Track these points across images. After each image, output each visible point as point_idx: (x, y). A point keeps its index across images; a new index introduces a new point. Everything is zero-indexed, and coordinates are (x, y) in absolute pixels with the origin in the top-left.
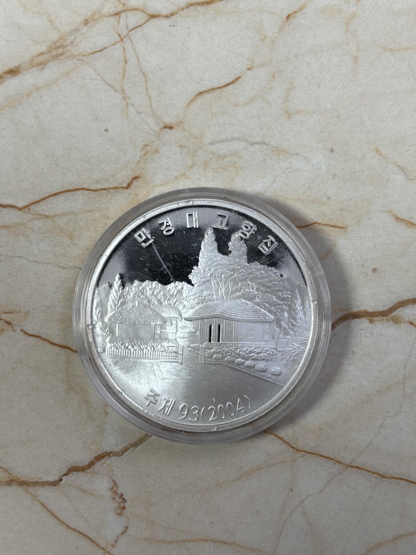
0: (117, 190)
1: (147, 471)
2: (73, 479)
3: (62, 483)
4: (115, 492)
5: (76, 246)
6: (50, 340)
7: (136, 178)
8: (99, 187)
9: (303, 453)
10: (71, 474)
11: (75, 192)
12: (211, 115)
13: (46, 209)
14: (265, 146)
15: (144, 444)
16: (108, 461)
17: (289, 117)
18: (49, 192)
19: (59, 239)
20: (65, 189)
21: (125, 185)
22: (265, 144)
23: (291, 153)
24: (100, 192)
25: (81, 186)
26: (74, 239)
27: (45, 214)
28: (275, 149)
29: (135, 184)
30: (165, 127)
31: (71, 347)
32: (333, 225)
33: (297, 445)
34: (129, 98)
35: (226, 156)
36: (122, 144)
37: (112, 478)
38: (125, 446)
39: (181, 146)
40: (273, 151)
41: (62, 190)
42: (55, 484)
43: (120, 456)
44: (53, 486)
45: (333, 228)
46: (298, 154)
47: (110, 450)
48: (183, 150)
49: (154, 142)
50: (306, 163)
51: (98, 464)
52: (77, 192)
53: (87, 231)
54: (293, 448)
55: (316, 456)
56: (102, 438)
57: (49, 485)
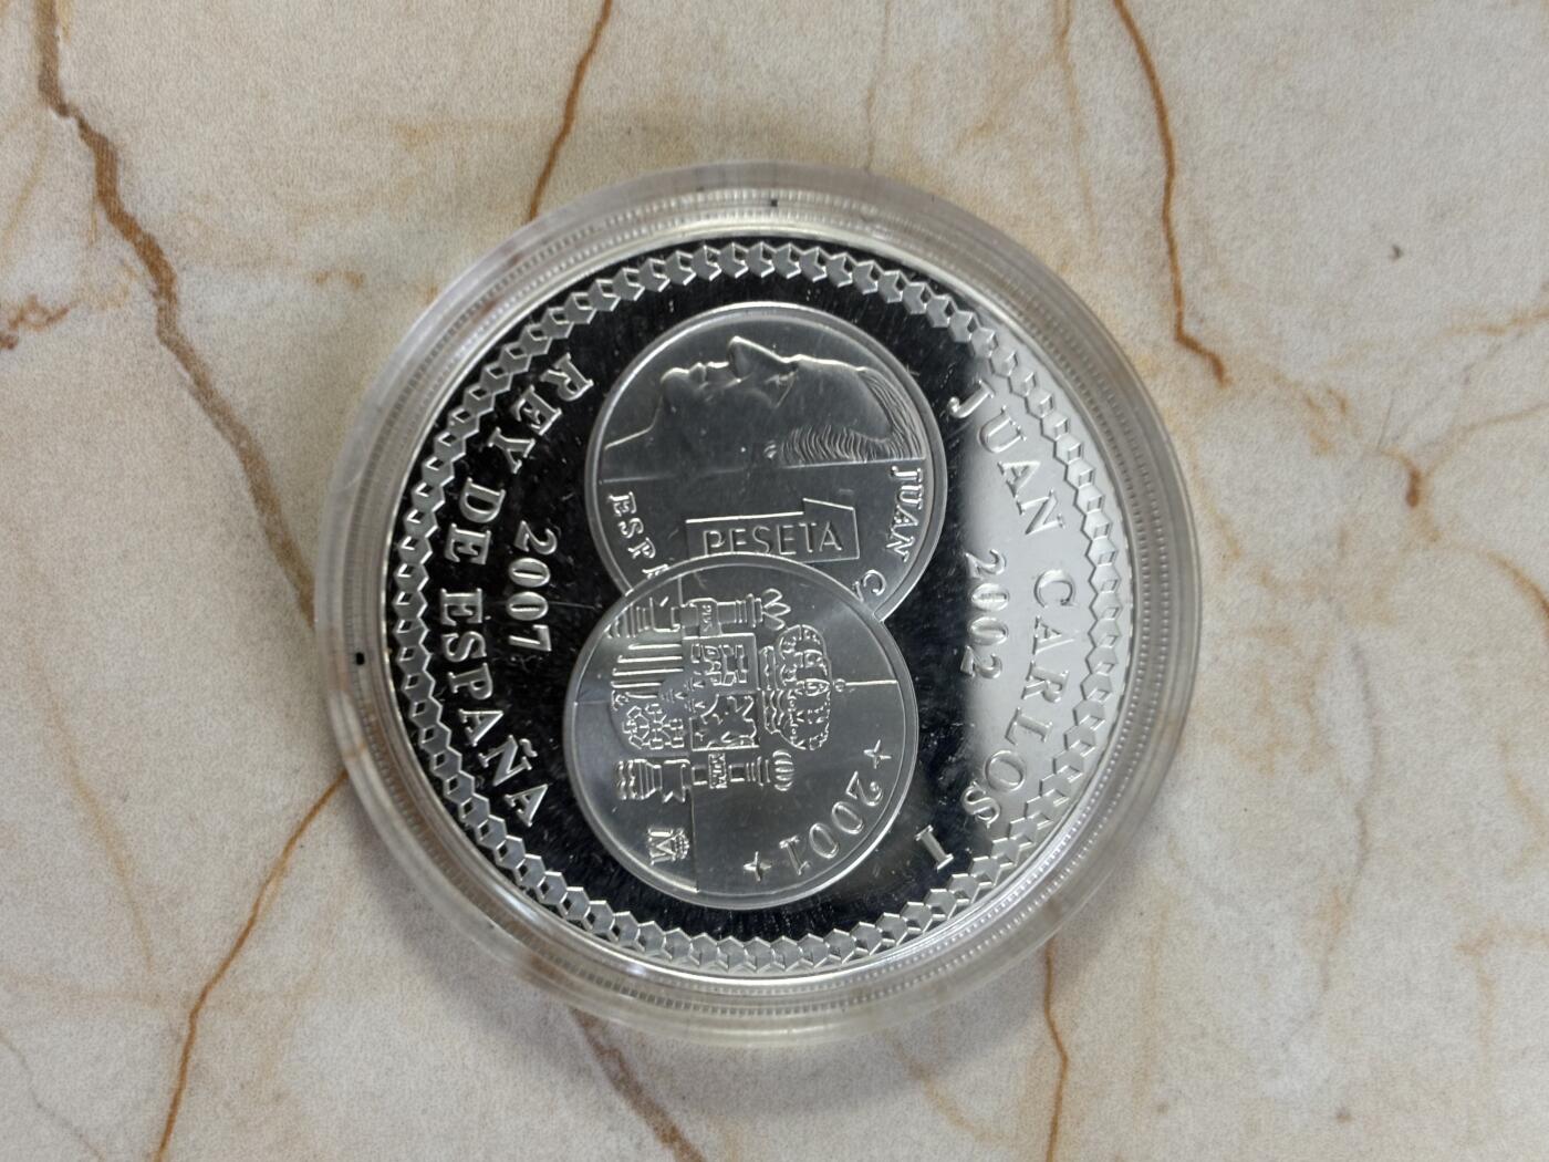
0: (1171, 300)
1: (105, 437)
2: (68, 157)
3: (53, 115)
4: (22, 318)
5: (952, 146)
6: (595, 58)
7: (1218, 368)
8: (1182, 229)
9: (185, 1033)
10: (87, 149)
11: (1157, 138)
12: (1467, 649)
13: (1092, 31)
14: (1354, 858)
15: (208, 426)
16: (139, 285)
17: (1464, 948)
18: (1157, 41)
19: (977, 82)
20: (1167, 101)
21: (1190, 328)
22: (1363, 859)
23: (1331, 959)
24: (1163, 236)
25: (1182, 160)
26: (980, 142)
27: (1071, 30)
28: (1343, 900)
29: (1197, 366)
30: (1415, 477)
31: (568, 139)
32: (1061, 1129)
33: (214, 1007)
34: (1520, 335)
35: (1310, 711)
36: (1345, 314)
37: (74, 304)
38: (198, 354)
39: (1343, 538)
40: (1335, 889)
41: (1163, 89)
42: (49, 88)
43: (159, 333)
44: (40, 81)
45: (1047, 1130)
46: (1326, 984)
47: (182, 297)
48: (1329, 546)
49: (1357, 433)
50: (1292, 1020)
51: (126, 251)
52: (1160, 147)
53: (1010, 188)
54: (203, 996)
55: (173, 1082)
56: (227, 263)
57: (44, 65)
